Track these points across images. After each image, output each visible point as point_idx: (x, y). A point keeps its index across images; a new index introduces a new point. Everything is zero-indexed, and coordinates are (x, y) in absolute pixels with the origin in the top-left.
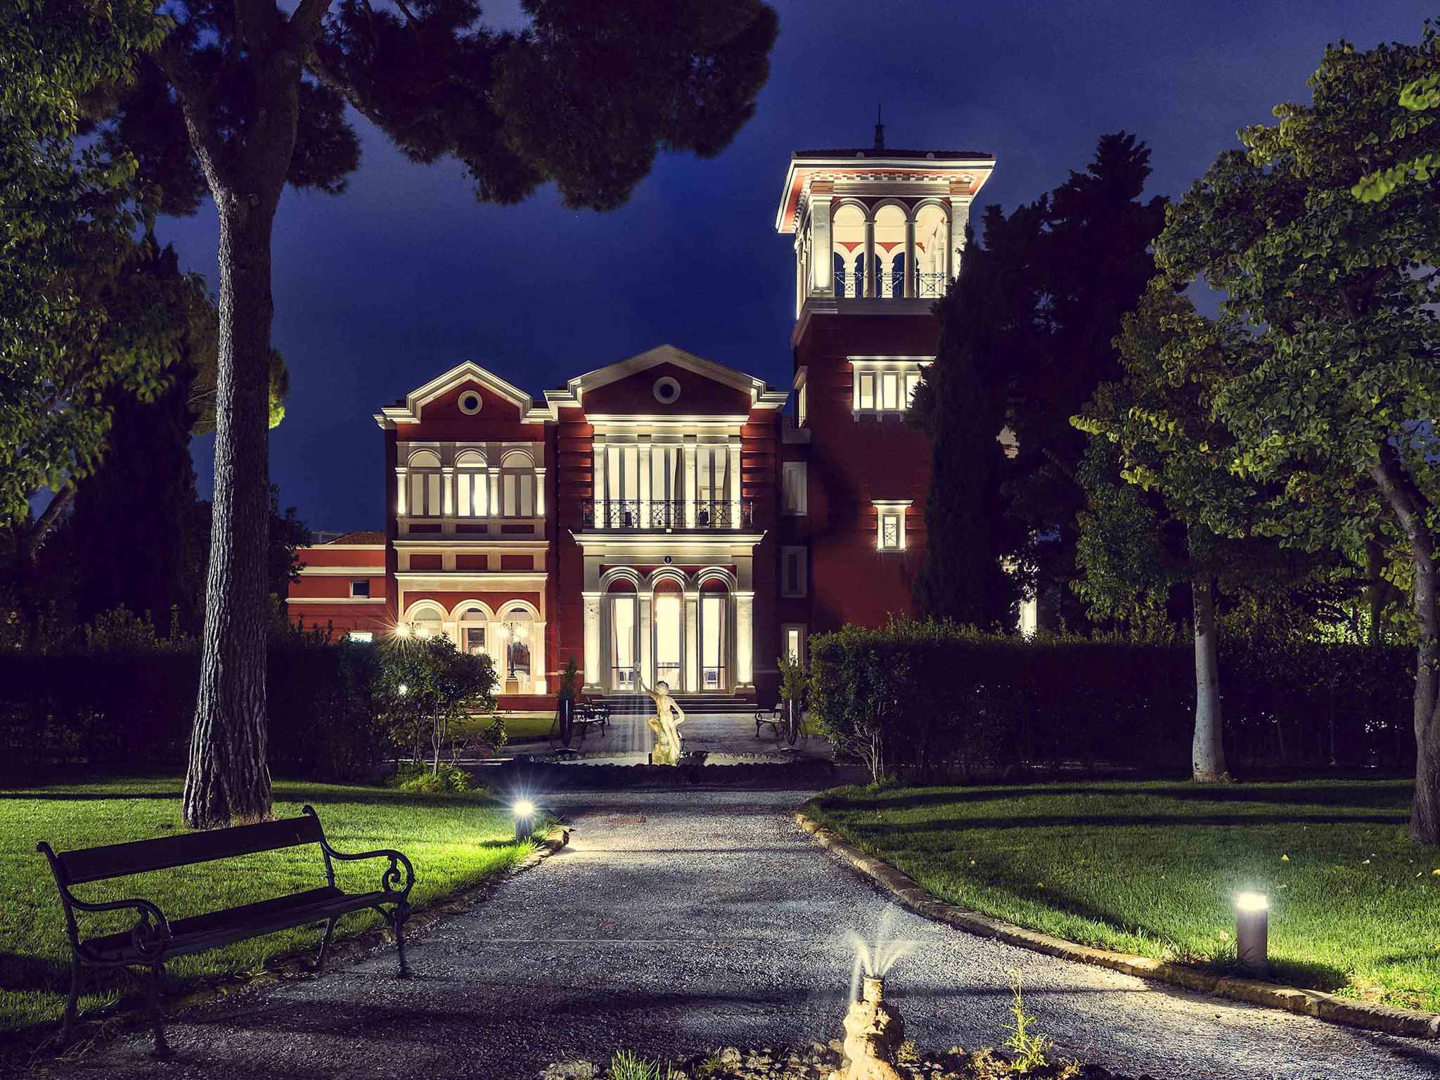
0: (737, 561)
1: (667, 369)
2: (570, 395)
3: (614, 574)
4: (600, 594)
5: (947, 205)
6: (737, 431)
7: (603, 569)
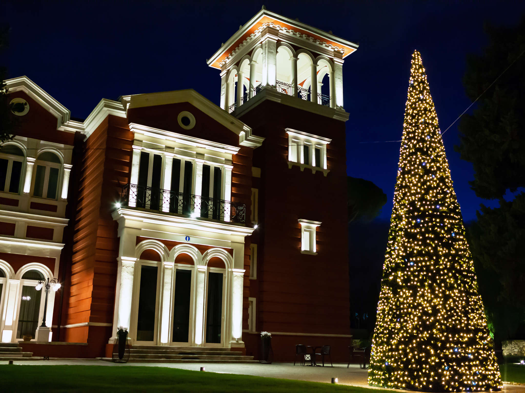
0: (234, 246)
1: (187, 106)
2: (121, 106)
3: (146, 245)
4: (135, 259)
5: (331, 62)
6: (230, 157)
7: (139, 240)
